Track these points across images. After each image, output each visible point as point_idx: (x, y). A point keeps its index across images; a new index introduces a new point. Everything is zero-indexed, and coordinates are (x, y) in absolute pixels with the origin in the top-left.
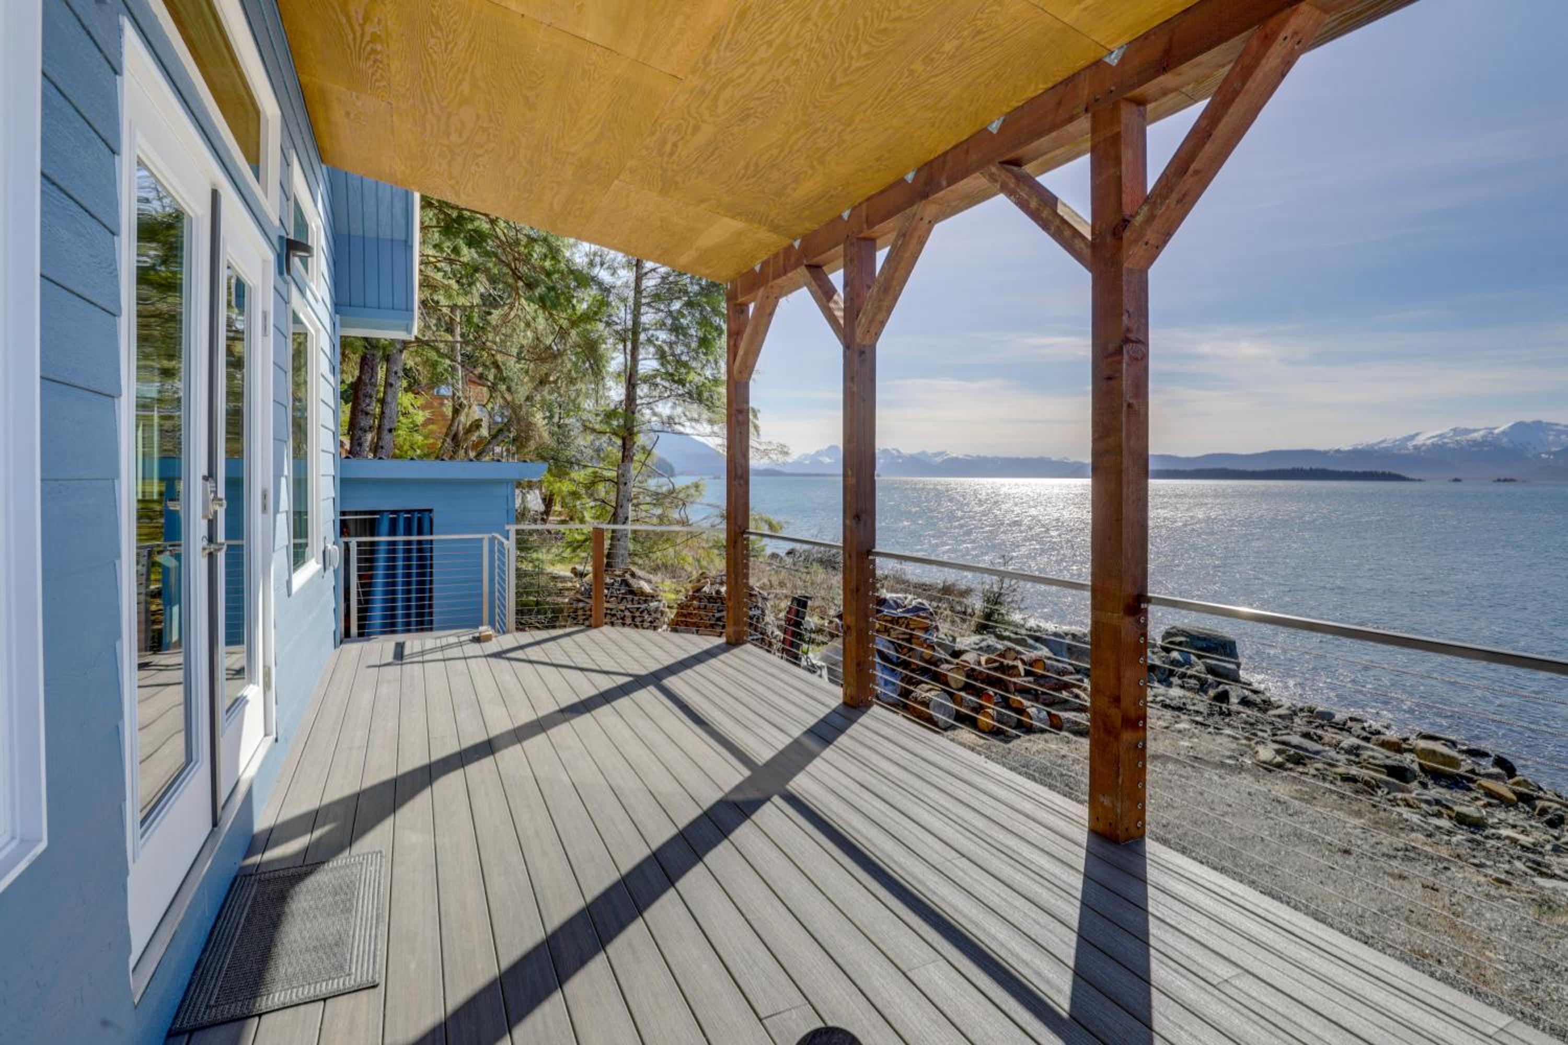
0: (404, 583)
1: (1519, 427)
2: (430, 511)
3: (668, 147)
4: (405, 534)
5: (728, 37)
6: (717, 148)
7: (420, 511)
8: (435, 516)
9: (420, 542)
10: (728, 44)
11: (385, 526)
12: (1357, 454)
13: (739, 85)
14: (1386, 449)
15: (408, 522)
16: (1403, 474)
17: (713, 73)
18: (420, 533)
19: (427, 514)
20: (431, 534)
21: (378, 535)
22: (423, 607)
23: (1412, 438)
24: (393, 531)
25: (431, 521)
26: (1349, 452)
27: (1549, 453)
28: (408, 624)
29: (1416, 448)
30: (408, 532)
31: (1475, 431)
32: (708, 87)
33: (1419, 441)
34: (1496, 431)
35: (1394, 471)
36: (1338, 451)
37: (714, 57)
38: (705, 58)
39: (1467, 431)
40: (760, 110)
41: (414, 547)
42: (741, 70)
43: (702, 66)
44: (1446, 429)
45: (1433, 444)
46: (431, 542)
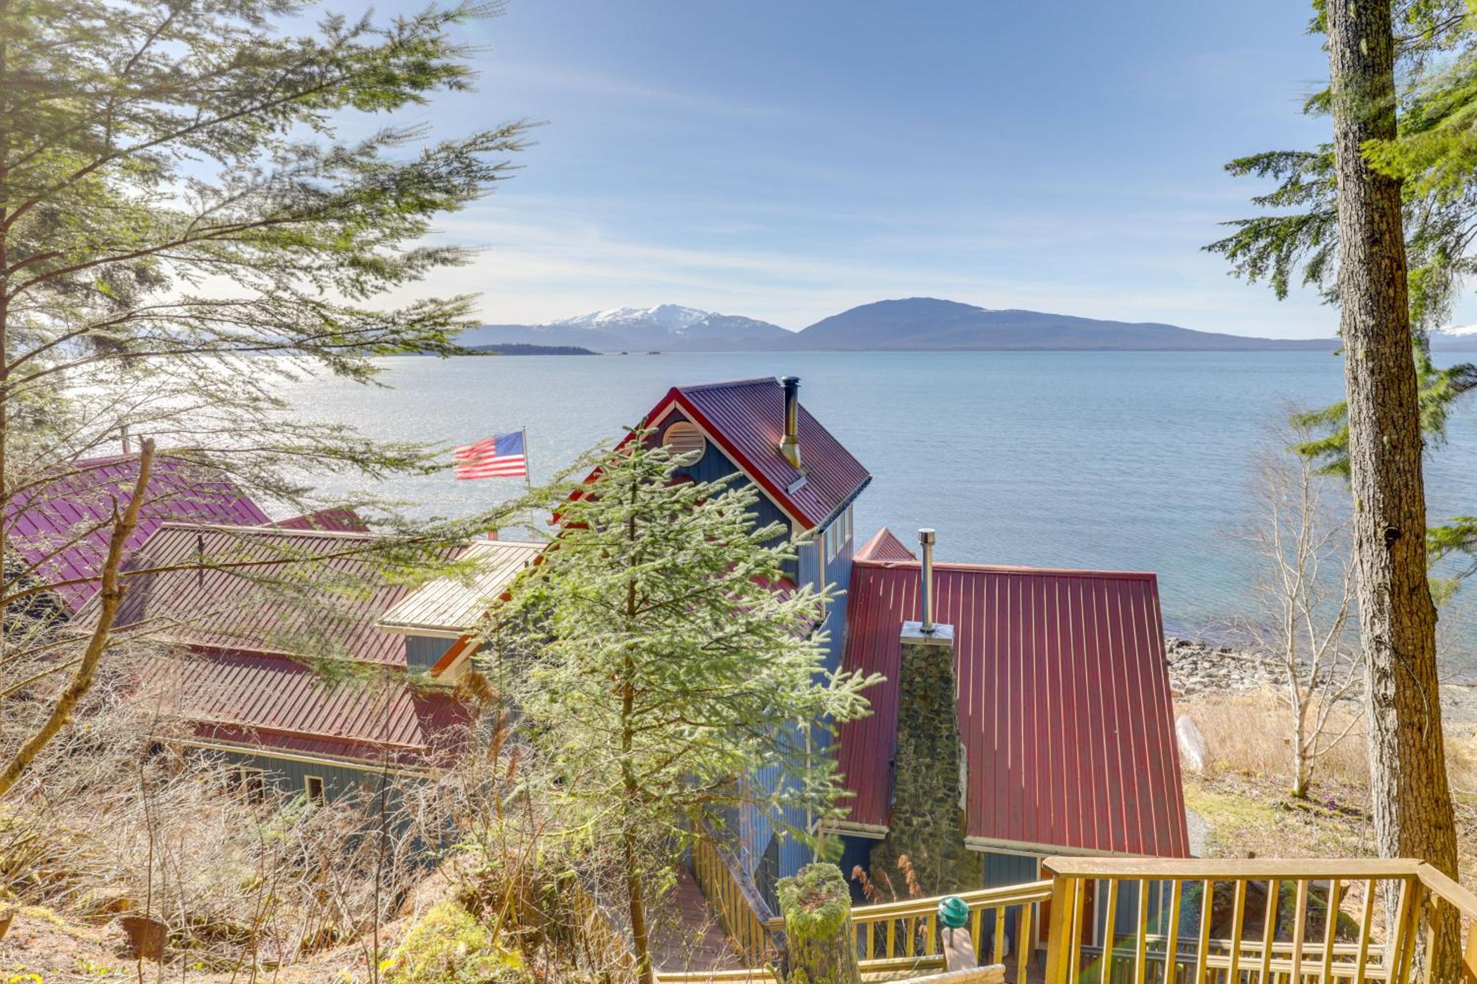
1: (663, 308)
12: (557, 329)
14: (577, 325)
16: (589, 349)
23: (595, 315)
26: (550, 328)
27: (681, 330)
29: (598, 324)
31: (636, 311)
33: (600, 318)
34: (650, 312)
35: (583, 347)
36: (540, 327)
39: (631, 311)
44: (617, 309)
45: (610, 322)
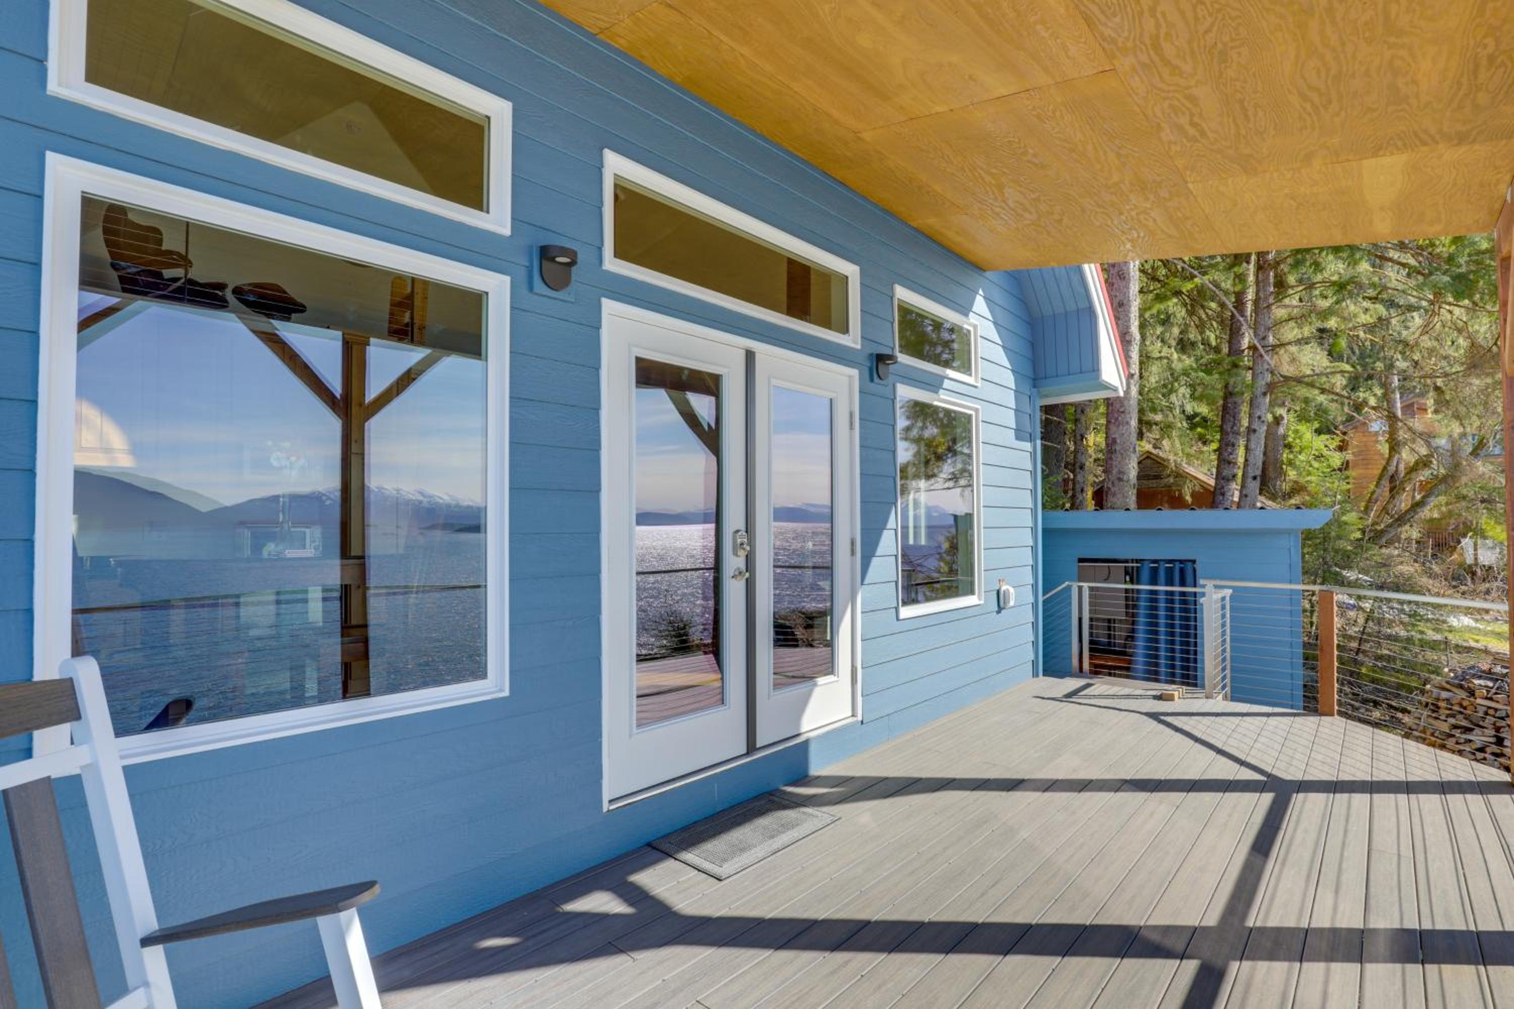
0: (1167, 633)
2: (1194, 562)
3: (1192, 131)
4: (1167, 584)
6: (1241, 102)
7: (1181, 562)
8: (1198, 566)
9: (1183, 594)
11: (1145, 574)
13: (1168, 34)
15: (1169, 572)
18: (1183, 583)
19: (1189, 565)
20: (1195, 586)
21: (1138, 583)
22: (1188, 660)
24: (1154, 581)
25: (1194, 571)
28: (1173, 675)
30: (1170, 582)
32: (1144, 58)
37: (1107, 32)
38: (1104, 40)
40: (1226, 39)
41: (1177, 598)
46: (1195, 594)
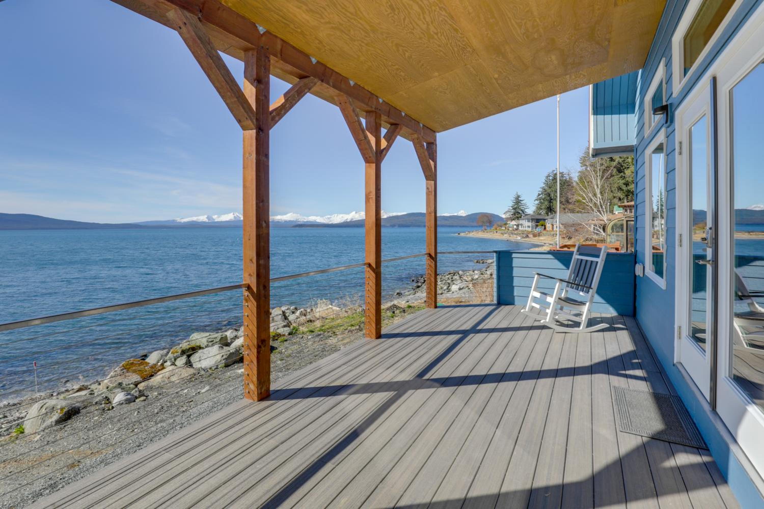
5: (450, 22)
10: (446, 21)
13: (419, 15)
17: (433, 8)
38: (444, 9)
42: (428, 19)
43: (440, 6)
